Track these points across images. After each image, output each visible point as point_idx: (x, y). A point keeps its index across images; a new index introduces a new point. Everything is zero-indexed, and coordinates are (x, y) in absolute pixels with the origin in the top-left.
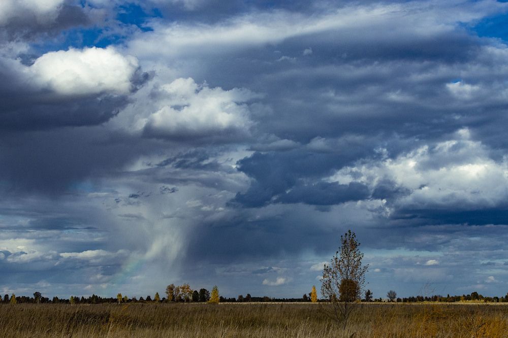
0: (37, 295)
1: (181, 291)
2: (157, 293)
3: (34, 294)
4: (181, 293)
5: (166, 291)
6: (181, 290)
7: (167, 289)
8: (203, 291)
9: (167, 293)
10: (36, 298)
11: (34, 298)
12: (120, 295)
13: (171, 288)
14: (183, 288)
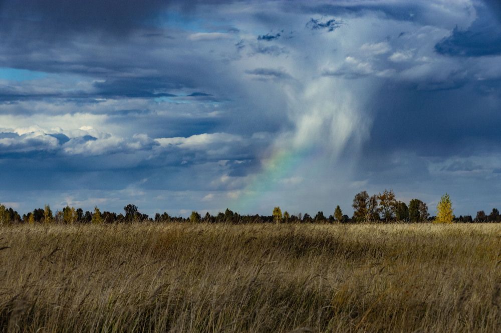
0: (131, 209)
1: (379, 204)
2: (338, 207)
3: (126, 209)
4: (379, 207)
5: (353, 203)
6: (379, 201)
7: (355, 201)
8: (416, 204)
9: (355, 206)
10: (128, 214)
11: (124, 215)
12: (277, 210)
13: (361, 199)
14: (383, 198)
